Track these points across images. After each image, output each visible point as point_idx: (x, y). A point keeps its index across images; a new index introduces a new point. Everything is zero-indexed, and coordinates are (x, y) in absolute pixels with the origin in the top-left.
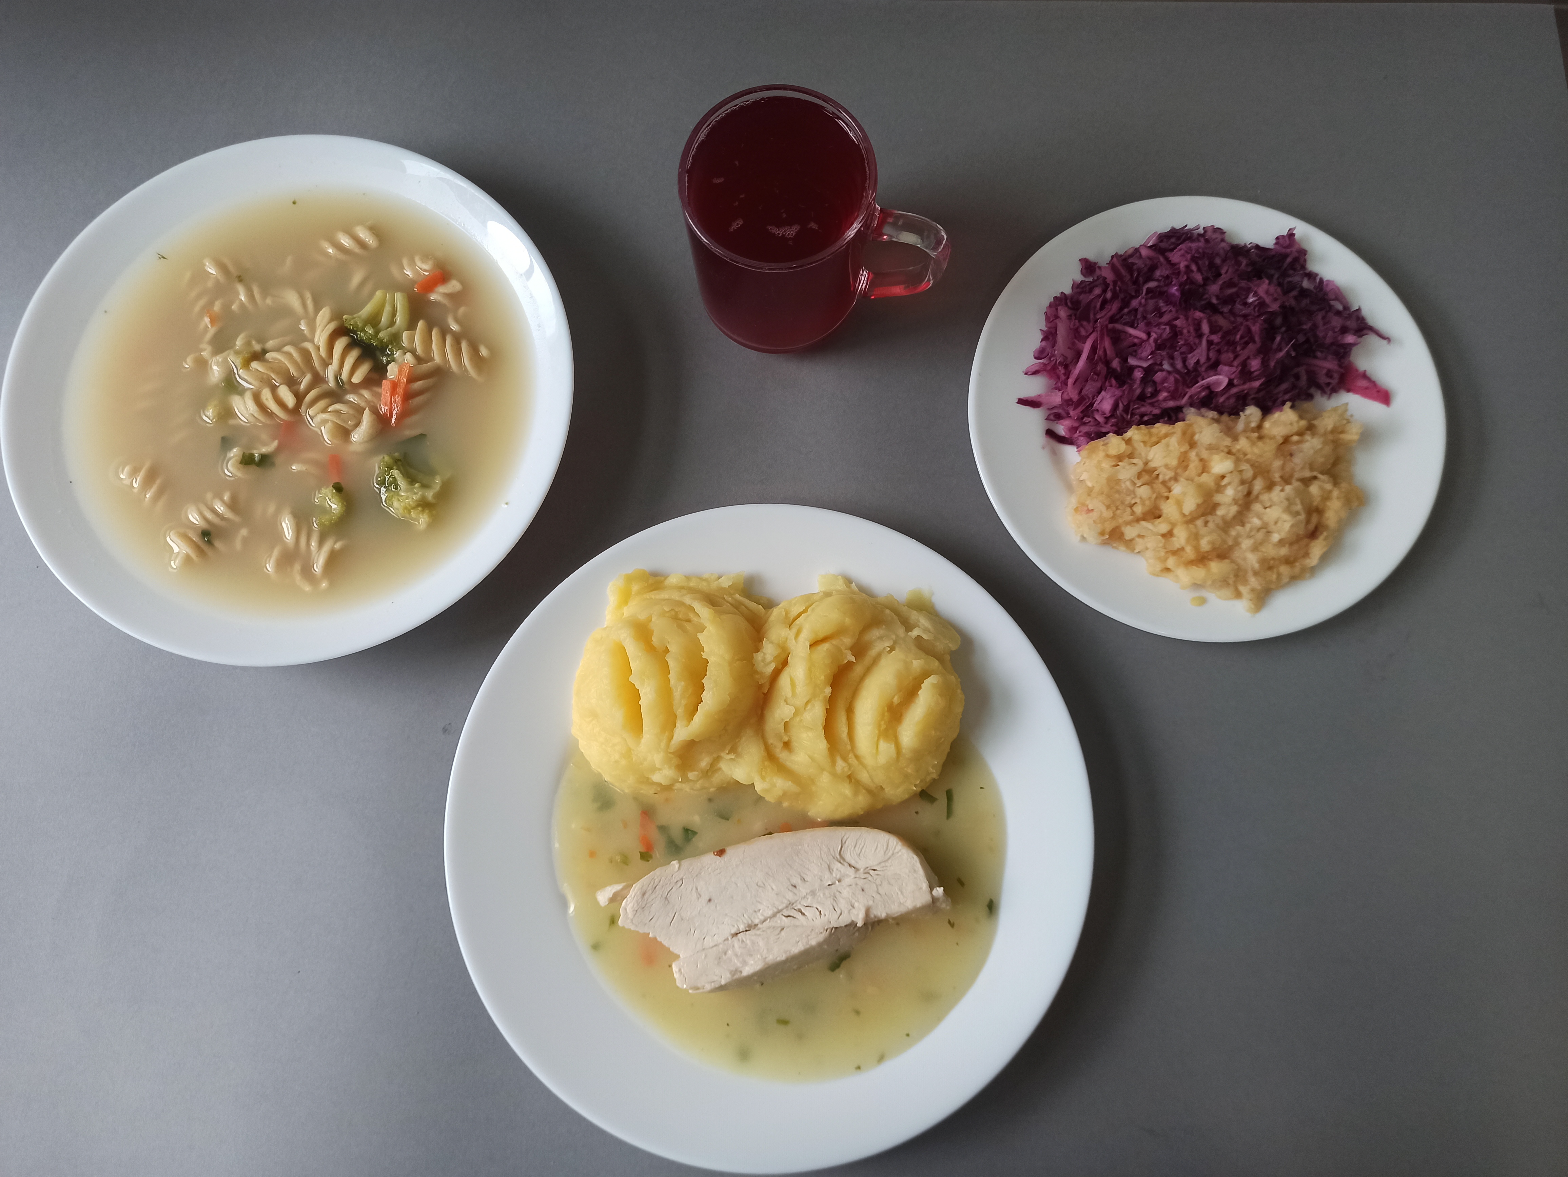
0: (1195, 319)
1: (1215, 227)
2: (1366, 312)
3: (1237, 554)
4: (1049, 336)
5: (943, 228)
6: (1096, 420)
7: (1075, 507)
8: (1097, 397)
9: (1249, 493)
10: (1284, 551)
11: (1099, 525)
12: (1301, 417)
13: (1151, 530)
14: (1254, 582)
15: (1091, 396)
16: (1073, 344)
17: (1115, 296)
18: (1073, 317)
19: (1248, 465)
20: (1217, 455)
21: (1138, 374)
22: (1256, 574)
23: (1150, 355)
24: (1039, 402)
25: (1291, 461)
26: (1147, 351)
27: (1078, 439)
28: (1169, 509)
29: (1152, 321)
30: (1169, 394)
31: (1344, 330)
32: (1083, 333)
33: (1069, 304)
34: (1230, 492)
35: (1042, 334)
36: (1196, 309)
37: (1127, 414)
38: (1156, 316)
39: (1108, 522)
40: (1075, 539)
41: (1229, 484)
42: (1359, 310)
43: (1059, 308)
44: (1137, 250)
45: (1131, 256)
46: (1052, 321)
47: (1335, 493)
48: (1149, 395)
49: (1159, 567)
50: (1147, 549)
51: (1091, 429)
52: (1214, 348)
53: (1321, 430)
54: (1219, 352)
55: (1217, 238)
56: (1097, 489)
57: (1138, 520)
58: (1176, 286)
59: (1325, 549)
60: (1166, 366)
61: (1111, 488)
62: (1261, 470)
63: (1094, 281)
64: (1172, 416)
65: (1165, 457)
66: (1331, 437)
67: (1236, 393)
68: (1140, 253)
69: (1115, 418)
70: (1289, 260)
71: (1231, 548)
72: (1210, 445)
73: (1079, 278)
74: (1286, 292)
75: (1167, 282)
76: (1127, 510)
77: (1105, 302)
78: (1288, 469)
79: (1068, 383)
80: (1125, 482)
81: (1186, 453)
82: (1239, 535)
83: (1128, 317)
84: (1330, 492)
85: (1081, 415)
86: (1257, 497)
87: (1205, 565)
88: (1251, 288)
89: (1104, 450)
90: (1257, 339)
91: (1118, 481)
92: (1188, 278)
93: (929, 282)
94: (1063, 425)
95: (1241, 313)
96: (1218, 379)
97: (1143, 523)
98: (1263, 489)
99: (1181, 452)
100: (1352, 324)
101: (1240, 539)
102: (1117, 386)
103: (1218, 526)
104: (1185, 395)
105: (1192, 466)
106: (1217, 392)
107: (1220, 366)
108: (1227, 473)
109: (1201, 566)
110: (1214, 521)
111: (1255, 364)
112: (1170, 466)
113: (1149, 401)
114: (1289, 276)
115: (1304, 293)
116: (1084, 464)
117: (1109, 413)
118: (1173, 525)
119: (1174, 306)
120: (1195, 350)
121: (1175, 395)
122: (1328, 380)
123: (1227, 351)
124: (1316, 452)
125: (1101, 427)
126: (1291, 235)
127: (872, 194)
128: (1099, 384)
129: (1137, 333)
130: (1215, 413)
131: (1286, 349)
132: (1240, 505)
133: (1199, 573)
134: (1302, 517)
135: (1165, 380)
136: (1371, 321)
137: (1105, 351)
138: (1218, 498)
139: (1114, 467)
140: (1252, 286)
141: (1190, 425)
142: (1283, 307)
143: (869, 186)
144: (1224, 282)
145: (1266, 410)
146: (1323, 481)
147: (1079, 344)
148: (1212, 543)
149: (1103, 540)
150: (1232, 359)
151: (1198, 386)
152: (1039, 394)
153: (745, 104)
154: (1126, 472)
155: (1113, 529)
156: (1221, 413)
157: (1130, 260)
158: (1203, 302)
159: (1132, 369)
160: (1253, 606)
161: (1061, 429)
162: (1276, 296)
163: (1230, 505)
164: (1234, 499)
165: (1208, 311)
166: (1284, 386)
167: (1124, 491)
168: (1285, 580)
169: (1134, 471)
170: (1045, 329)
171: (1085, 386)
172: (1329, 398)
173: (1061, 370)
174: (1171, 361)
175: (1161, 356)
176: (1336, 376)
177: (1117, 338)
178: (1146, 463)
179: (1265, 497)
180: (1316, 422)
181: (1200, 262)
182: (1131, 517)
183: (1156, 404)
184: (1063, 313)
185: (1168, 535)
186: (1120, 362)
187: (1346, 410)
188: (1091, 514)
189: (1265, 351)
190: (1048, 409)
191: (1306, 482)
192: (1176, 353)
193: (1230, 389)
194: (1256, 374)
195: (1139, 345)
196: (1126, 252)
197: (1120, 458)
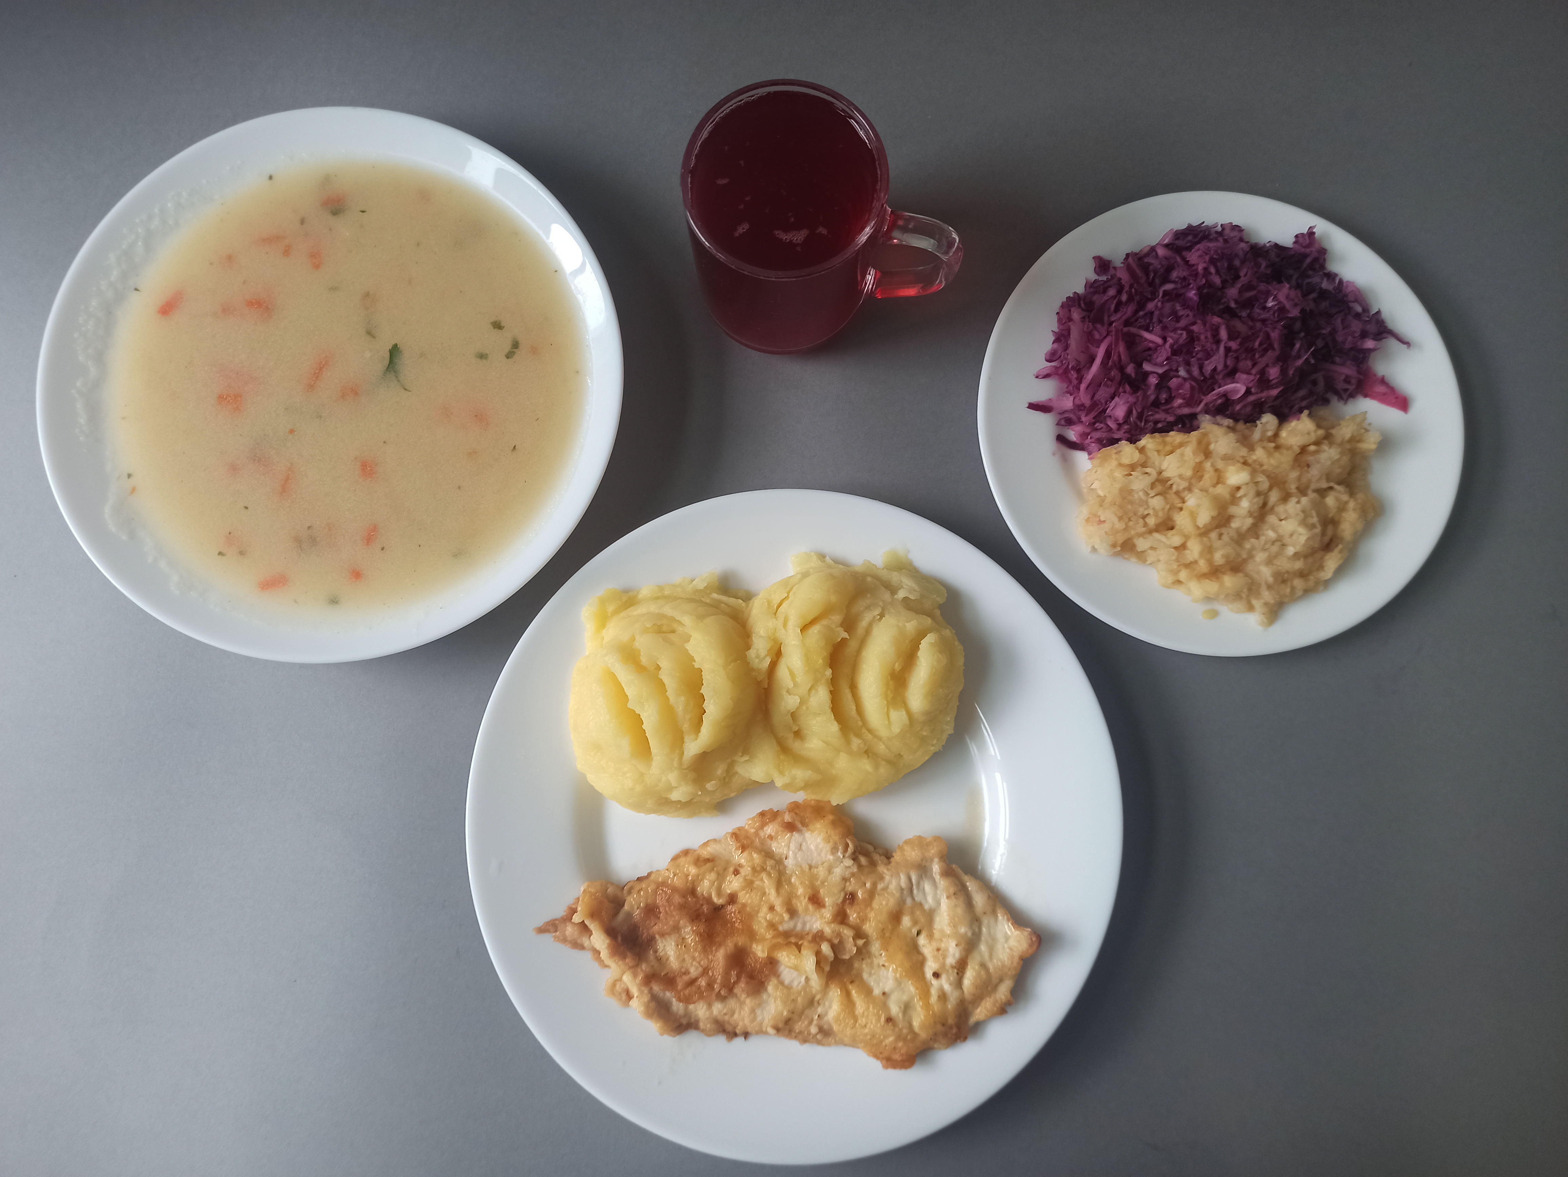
0: (1214, 325)
1: (1233, 224)
2: (1386, 315)
3: (1250, 567)
4: (1061, 337)
5: (954, 229)
6: (1108, 426)
7: (1086, 518)
8: (1110, 402)
9: (1265, 504)
10: (1299, 565)
11: (1111, 537)
12: (1319, 426)
13: (1163, 542)
14: (1267, 596)
15: (1103, 401)
16: (1087, 348)
17: (1130, 299)
18: (1087, 320)
19: (1264, 477)
20: (1232, 466)
21: (1153, 380)
22: (1269, 587)
23: (1166, 360)
24: (1050, 406)
25: (1308, 472)
26: (1162, 356)
27: (1089, 445)
28: (1182, 520)
29: (1168, 325)
30: (1185, 401)
31: (1364, 335)
32: (1097, 336)
33: (1083, 305)
34: (1245, 504)
35: (1053, 335)
36: (1213, 314)
37: (1141, 422)
38: (1173, 321)
39: (1120, 534)
40: (1085, 550)
41: (1245, 495)
42: (1379, 312)
43: (1072, 309)
44: (1153, 249)
45: (1147, 255)
46: (1065, 323)
47: (1352, 504)
48: (1163, 402)
49: (1170, 579)
50: (1159, 561)
51: (1103, 435)
52: (1232, 355)
53: (1338, 439)
54: (1237, 359)
55: (1235, 237)
56: (1109, 499)
57: (1150, 532)
58: (1194, 290)
59: (1341, 562)
60: (1182, 373)
61: (1124, 498)
62: (1277, 481)
63: (1108, 280)
64: (1187, 424)
65: (1179, 467)
66: (1348, 446)
67: (1252, 401)
68: (1156, 252)
69: (1128, 425)
70: (1309, 260)
71: (1245, 561)
72: (1226, 454)
73: (1093, 277)
74: (1305, 295)
75: (1184, 284)
76: (1139, 522)
77: (1119, 304)
78: (1304, 480)
79: (1081, 388)
80: (1138, 492)
81: (1201, 463)
82: (1253, 548)
83: (1143, 320)
84: (1346, 503)
85: (1093, 421)
86: (1273, 508)
87: (1218, 578)
88: (1270, 291)
89: (1117, 459)
90: (1276, 346)
91: (1131, 492)
92: (1207, 281)
93: (940, 283)
94: (1074, 431)
95: (1260, 317)
96: (1235, 387)
97: (1156, 535)
98: (1279, 500)
99: (1196, 463)
100: (1372, 328)
101: (1254, 552)
102: (1132, 391)
103: (1232, 539)
104: (1201, 402)
105: (1207, 476)
106: (1233, 400)
107: (1238, 373)
108: (1243, 485)
109: (1214, 579)
110: (1228, 533)
111: (1274, 372)
112: (1184, 476)
113: (1164, 408)
114: (1309, 277)
115: (1323, 294)
116: (1096, 472)
117: (1123, 420)
118: (1187, 537)
119: (1191, 310)
120: (1213, 356)
121: (1190, 401)
122: (1346, 386)
123: (1246, 359)
124: (1333, 463)
125: (1113, 433)
126: (1311, 233)
127: (885, 196)
128: (1112, 390)
129: (1152, 337)
130: (1231, 421)
131: (1305, 357)
132: (1255, 518)
133: (1212, 586)
134: (1318, 530)
135: (1180, 386)
136: (1390, 325)
137: (1119, 356)
138: (1233, 510)
139: (1127, 477)
140: (1272, 289)
141: (1205, 435)
142: (1303, 311)
143: (880, 189)
144: (1243, 285)
145: (1283, 418)
146: (1339, 492)
147: (1093, 349)
148: (1226, 556)
149: (1115, 552)
150: (1251, 367)
151: (1215, 394)
152: (1050, 398)
153: (750, 99)
154: (1140, 483)
155: (1125, 541)
156: (1236, 420)
157: (1146, 260)
158: (1221, 307)
159: (1146, 374)
160: (1265, 620)
161: (1072, 435)
162: (1296, 301)
163: (1245, 517)
164: (1249, 512)
165: (1226, 316)
166: (1302, 393)
167: (1137, 501)
168: (1299, 593)
169: (1148, 480)
170: (1056, 330)
171: (1097, 391)
172: (1346, 402)
173: (1073, 375)
174: (1188, 367)
175: (1177, 361)
176: (1354, 381)
177: (1131, 341)
178: (1160, 473)
179: (1280, 509)
180: (1333, 431)
181: (1219, 264)
182: (1144, 529)
183: (1170, 411)
184: (1076, 315)
185: (1183, 547)
186: (1135, 368)
187: (1365, 419)
188: (1102, 525)
189: (1283, 359)
190: (1059, 413)
191: (1322, 493)
192: (1192, 359)
193: (1247, 396)
194: (1274, 382)
195: (1155, 350)
196: (1141, 250)
197: (1133, 467)
